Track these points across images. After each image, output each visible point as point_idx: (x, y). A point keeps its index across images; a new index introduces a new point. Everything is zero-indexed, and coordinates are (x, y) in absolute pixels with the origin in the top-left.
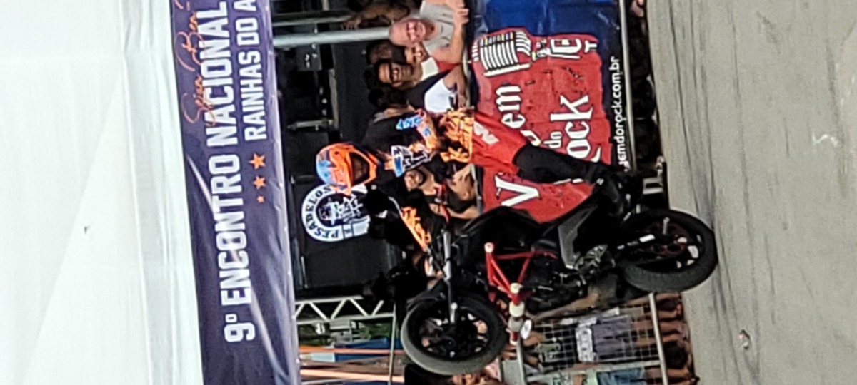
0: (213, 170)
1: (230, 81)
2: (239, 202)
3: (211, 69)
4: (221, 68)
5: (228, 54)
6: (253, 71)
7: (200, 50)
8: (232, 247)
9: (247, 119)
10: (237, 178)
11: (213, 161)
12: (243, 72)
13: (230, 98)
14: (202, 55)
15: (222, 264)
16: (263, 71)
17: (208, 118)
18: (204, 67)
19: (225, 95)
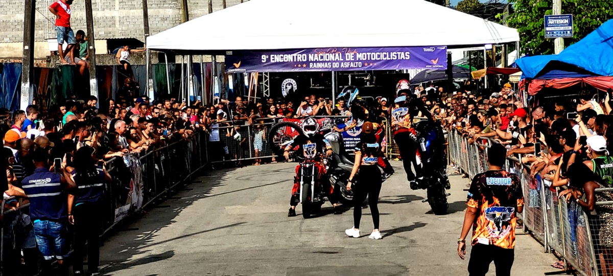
0: (303, 55)
1: (324, 60)
2: (295, 60)
3: (327, 56)
4: (327, 58)
5: (331, 60)
6: (326, 66)
7: (332, 54)
8: (284, 58)
9: (315, 64)
10: (301, 61)
11: (305, 55)
12: (326, 63)
13: (320, 60)
14: (331, 54)
15: (281, 55)
16: (326, 68)
17: (316, 55)
18: (328, 54)
19: (321, 59)
